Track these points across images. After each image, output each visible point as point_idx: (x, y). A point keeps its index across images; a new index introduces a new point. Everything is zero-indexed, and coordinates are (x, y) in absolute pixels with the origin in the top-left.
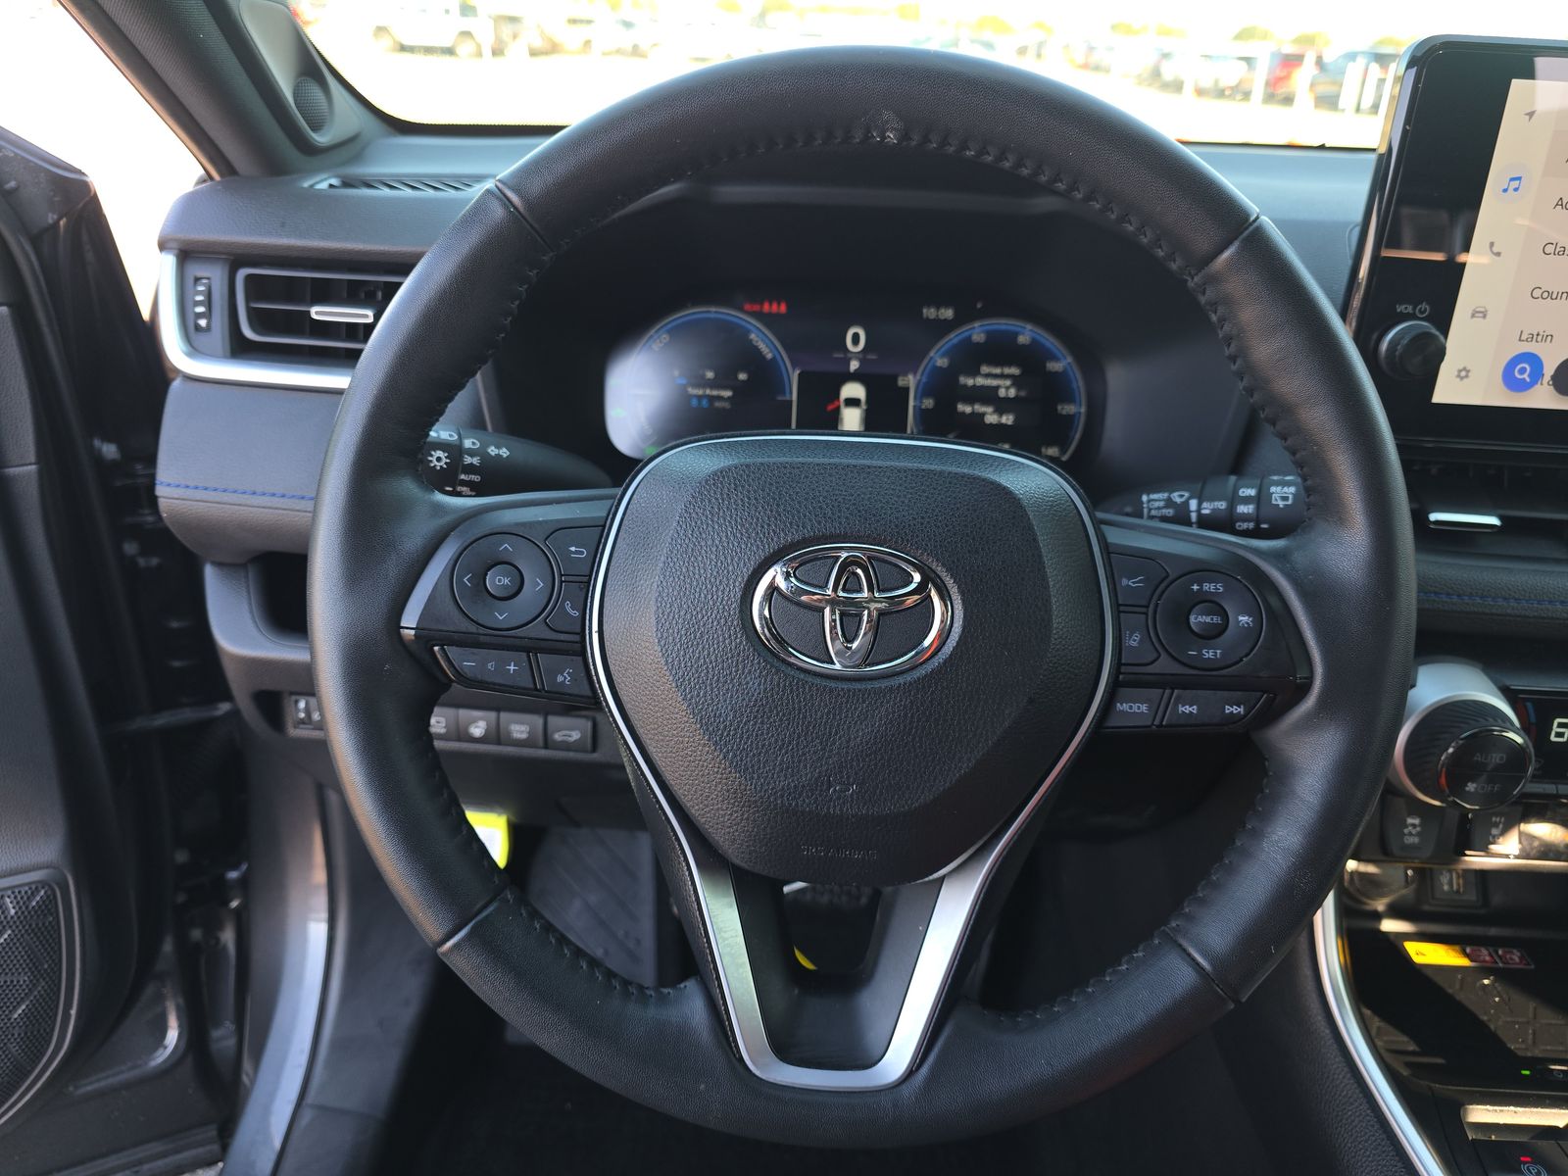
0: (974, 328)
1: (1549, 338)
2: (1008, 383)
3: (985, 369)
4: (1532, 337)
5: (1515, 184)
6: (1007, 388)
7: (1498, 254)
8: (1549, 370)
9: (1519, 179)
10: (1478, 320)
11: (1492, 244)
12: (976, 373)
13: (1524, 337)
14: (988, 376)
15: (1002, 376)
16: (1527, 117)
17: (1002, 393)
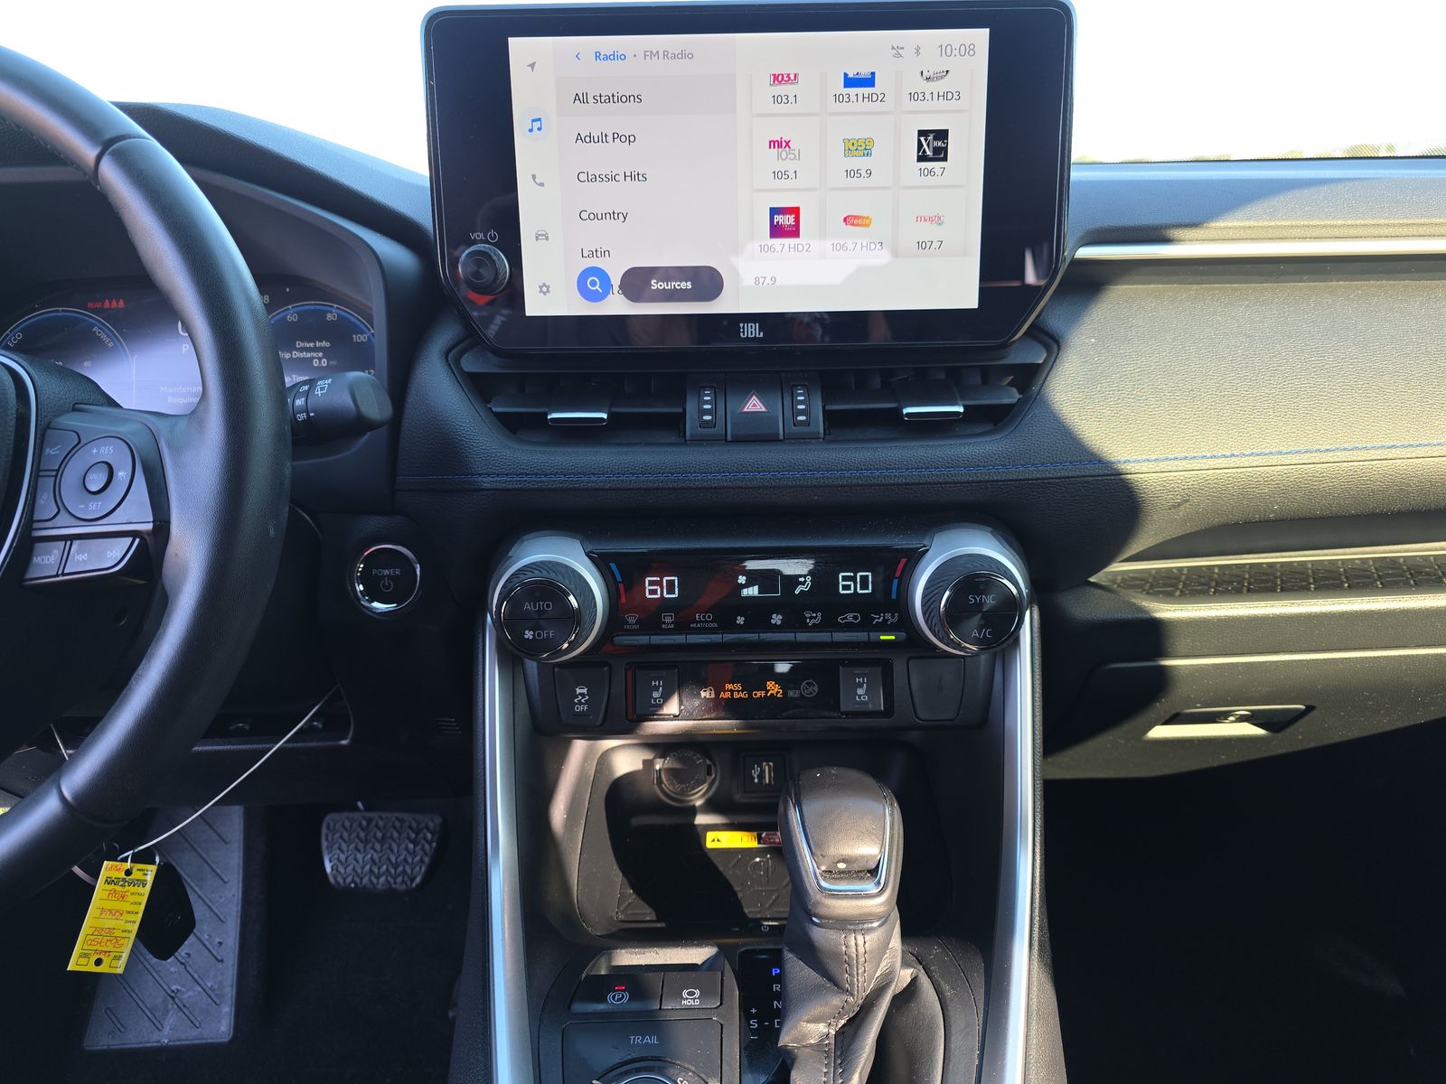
0: (288, 309)
1: (607, 253)
2: (321, 354)
3: (299, 344)
4: (593, 254)
5: (537, 125)
6: (320, 359)
7: (542, 185)
8: (616, 281)
9: (540, 119)
10: (542, 242)
11: (534, 177)
12: (292, 348)
13: (585, 254)
14: (302, 350)
15: (315, 349)
16: (530, 68)
17: (316, 363)
